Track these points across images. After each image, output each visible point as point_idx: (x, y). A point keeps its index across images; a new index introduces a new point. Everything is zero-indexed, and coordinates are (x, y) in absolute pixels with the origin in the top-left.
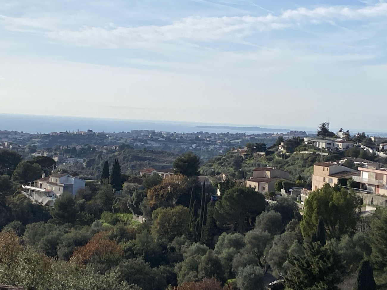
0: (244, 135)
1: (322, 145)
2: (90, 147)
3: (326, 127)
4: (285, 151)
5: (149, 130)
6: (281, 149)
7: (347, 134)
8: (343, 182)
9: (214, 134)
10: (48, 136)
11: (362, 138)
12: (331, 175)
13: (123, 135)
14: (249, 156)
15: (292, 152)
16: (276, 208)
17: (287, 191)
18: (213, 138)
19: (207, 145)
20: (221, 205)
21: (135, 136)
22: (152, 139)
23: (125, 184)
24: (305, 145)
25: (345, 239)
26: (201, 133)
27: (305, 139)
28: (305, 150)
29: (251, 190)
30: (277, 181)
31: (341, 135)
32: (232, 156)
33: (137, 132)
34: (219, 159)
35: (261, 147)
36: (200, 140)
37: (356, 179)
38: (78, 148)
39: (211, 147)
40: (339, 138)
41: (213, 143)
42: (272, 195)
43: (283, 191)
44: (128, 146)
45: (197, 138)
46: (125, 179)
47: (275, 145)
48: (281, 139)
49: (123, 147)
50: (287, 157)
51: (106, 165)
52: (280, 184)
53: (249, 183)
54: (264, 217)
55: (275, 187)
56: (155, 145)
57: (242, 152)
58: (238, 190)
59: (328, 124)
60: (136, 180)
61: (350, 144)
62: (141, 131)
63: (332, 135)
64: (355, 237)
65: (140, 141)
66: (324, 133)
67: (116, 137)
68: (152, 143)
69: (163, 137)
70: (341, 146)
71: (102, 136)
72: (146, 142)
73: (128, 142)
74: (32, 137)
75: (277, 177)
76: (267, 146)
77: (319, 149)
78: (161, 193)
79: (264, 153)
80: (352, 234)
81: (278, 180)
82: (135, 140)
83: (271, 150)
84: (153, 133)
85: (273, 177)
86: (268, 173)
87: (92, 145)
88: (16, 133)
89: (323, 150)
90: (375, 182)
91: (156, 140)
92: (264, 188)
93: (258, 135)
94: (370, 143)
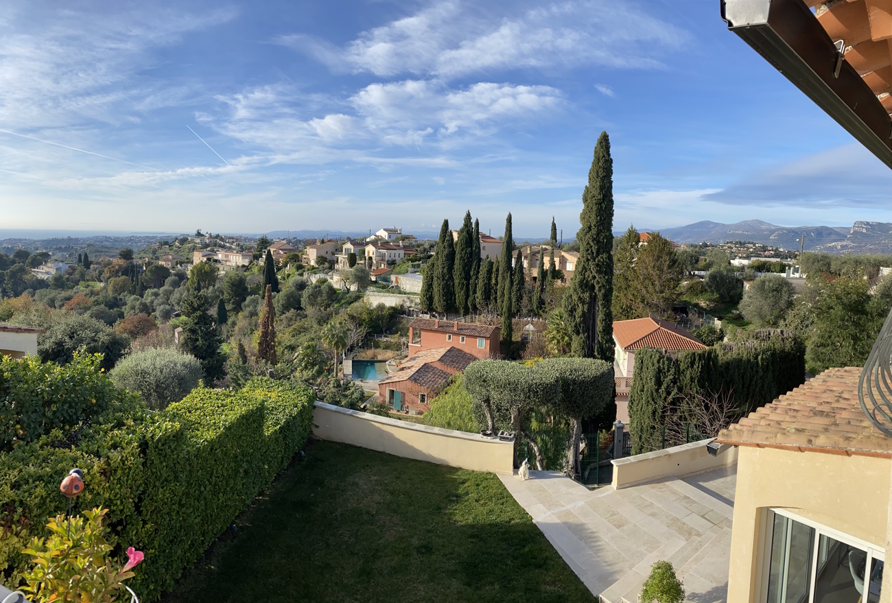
4: (179, 244)
6: (177, 243)
7: (210, 234)
8: (209, 259)
10: (45, 240)
11: (217, 236)
12: (203, 256)
14: (160, 248)
15: (183, 245)
16: (175, 275)
17: (181, 266)
18: (140, 238)
19: (137, 242)
20: (146, 275)
21: (95, 239)
22: (105, 240)
24: (189, 241)
27: (189, 238)
28: (189, 244)
30: (175, 261)
32: (151, 248)
33: (96, 237)
34: (144, 250)
35: (166, 243)
37: (215, 258)
38: (63, 247)
42: (173, 268)
43: (179, 266)
44: (92, 245)
46: (91, 263)
47: (173, 242)
48: (176, 239)
49: (89, 245)
50: (180, 248)
51: (80, 256)
52: (177, 262)
53: (160, 262)
54: (169, 280)
55: (175, 264)
56: (107, 244)
57: (156, 246)
58: (155, 266)
59: (200, 230)
60: (97, 263)
61: (212, 240)
63: (203, 235)
68: (106, 242)
69: (112, 239)
70: (207, 241)
73: (92, 243)
74: (35, 241)
75: (175, 259)
76: (170, 242)
77: (196, 243)
78: (112, 269)
79: (168, 246)
80: (214, 286)
82: (96, 241)
83: (171, 244)
84: (106, 237)
85: (173, 259)
86: (170, 257)
87: (71, 245)
88: (26, 239)
89: (199, 243)
90: (225, 259)
91: (108, 241)
92: (168, 265)
94: (222, 239)
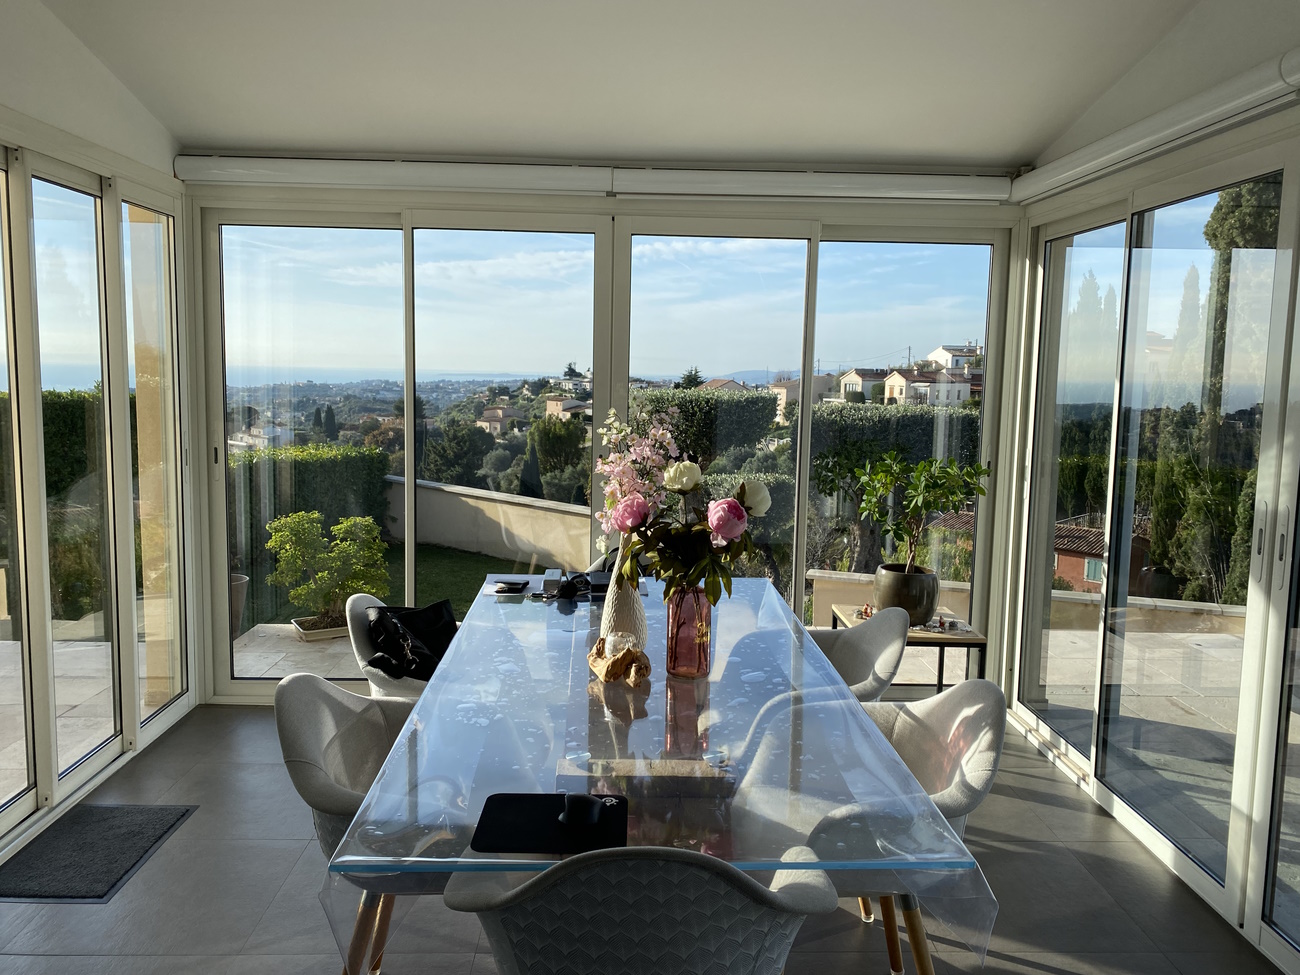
0: (492, 382)
1: (568, 385)
2: (308, 400)
3: (573, 367)
4: (530, 394)
5: (383, 379)
6: (525, 392)
9: (458, 383)
12: (564, 410)
13: (350, 386)
14: (491, 400)
15: (538, 395)
16: (505, 447)
17: (520, 430)
18: (456, 386)
19: (450, 393)
21: (365, 386)
23: (342, 433)
24: (551, 387)
25: (569, 469)
26: (443, 381)
27: (551, 381)
28: (551, 392)
29: (481, 430)
30: (509, 421)
31: (588, 375)
32: (472, 402)
33: (367, 382)
34: (458, 406)
35: (506, 392)
36: (442, 388)
39: (454, 396)
40: (585, 377)
41: (456, 391)
42: (504, 434)
43: (516, 430)
44: (355, 397)
45: (437, 386)
46: (341, 427)
47: (519, 389)
48: (525, 382)
50: (532, 400)
51: (318, 412)
52: (512, 423)
53: (479, 424)
54: (493, 455)
55: (508, 426)
57: (484, 397)
58: (467, 431)
59: (575, 364)
60: (353, 428)
62: (373, 381)
63: (579, 375)
64: (579, 467)
65: (371, 391)
66: (572, 373)
67: (340, 387)
68: (386, 393)
69: (398, 386)
70: (588, 387)
71: (325, 388)
72: (378, 392)
73: (356, 393)
75: (510, 416)
76: (511, 390)
77: (565, 391)
79: (507, 398)
81: (511, 419)
82: (365, 390)
83: (515, 393)
84: (387, 382)
85: (506, 416)
86: (500, 412)
89: (570, 391)
91: (390, 390)
92: (496, 428)
93: (508, 382)
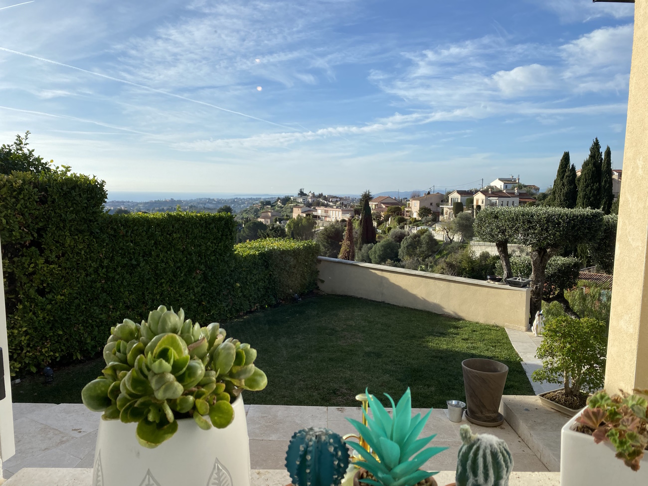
1: (301, 200)
3: (302, 191)
4: (281, 204)
6: (279, 203)
7: (313, 194)
8: (308, 215)
10: (148, 203)
11: (320, 196)
12: (302, 213)
20: (244, 231)
22: (208, 202)
27: (291, 198)
28: (292, 203)
29: (261, 223)
31: (310, 195)
32: (253, 209)
33: (200, 199)
34: (246, 211)
36: (236, 202)
37: (315, 213)
38: (165, 208)
39: (242, 206)
40: (309, 196)
41: (243, 203)
42: (272, 225)
43: (278, 223)
45: (234, 201)
47: (276, 202)
50: (282, 208)
52: (276, 219)
56: (211, 206)
59: (303, 189)
61: (315, 199)
66: (302, 194)
70: (310, 200)
74: (137, 204)
77: (299, 203)
81: (275, 217)
85: (272, 216)
86: (270, 214)
87: (174, 207)
88: (128, 202)
90: (324, 214)
94: (325, 198)
